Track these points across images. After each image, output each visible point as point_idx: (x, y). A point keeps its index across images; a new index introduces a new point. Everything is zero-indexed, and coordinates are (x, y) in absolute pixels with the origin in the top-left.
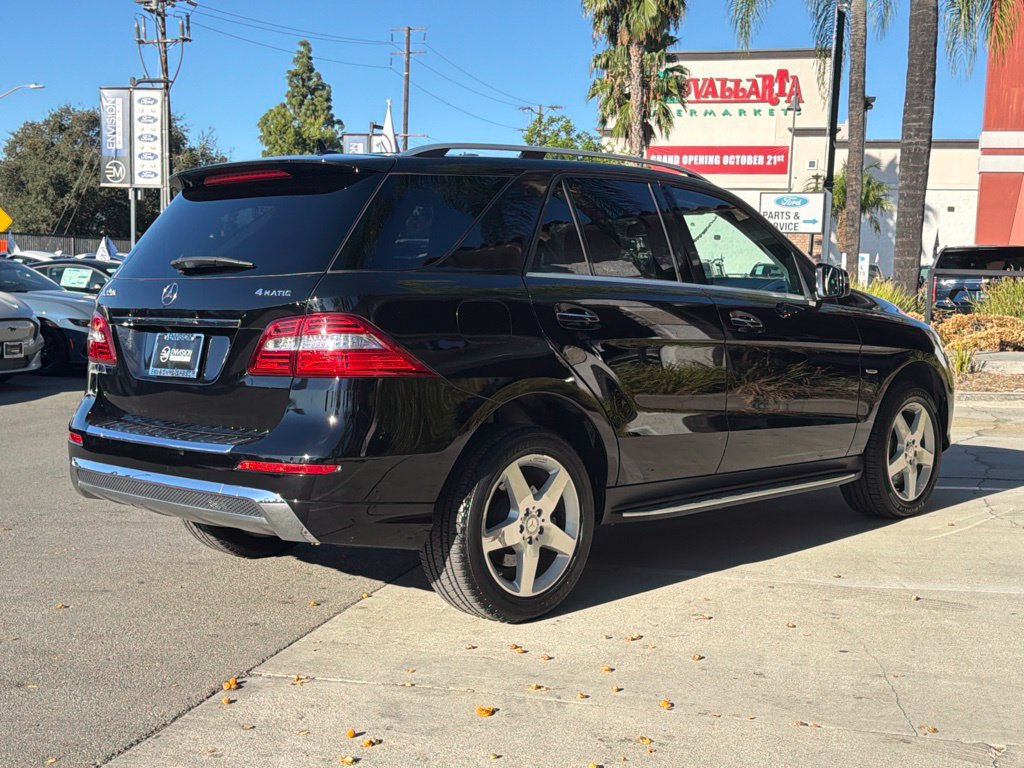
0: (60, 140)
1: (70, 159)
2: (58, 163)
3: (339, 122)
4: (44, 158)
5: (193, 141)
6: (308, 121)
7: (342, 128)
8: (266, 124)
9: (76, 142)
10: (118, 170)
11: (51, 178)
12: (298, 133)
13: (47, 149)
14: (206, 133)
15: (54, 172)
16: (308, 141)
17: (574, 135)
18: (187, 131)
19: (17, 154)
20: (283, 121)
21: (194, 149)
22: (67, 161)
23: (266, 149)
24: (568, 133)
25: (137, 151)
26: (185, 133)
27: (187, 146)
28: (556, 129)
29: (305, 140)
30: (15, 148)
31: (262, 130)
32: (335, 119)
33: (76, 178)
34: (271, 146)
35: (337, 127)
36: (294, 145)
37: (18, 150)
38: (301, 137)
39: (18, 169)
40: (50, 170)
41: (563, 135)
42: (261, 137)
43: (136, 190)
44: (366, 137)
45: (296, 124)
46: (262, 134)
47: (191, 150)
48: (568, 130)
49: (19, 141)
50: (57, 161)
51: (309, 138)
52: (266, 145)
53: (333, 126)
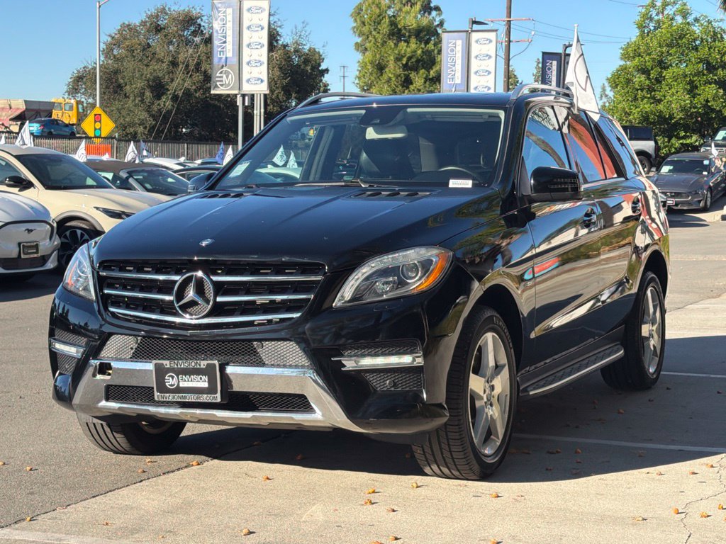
0: (155, 41)
1: (167, 60)
2: (155, 66)
3: (437, 9)
4: (140, 60)
5: (286, 38)
6: (404, 9)
7: (440, 15)
8: (359, 13)
9: (171, 43)
10: (227, 78)
11: (148, 81)
12: (393, 23)
13: (144, 50)
14: (299, 28)
15: (151, 73)
16: (403, 31)
17: (690, 19)
18: (280, 27)
19: (115, 56)
20: (378, 11)
21: (287, 45)
22: (163, 62)
23: (359, 40)
24: (684, 17)
25: (245, 59)
26: (278, 29)
27: (280, 43)
28: (671, 12)
29: (400, 30)
30: (112, 50)
31: (356, 20)
32: (432, 5)
33: (172, 80)
34: (364, 37)
35: (434, 13)
36: (389, 36)
37: (115, 52)
38: (396, 26)
39: (116, 72)
40: (147, 72)
41: (679, 19)
42: (354, 28)
43: (244, 96)
44: (465, 33)
45: (390, 13)
46: (355, 25)
47: (285, 46)
48: (685, 15)
49: (116, 42)
50: (153, 62)
51: (405, 29)
52: (359, 36)
53: (430, 14)
